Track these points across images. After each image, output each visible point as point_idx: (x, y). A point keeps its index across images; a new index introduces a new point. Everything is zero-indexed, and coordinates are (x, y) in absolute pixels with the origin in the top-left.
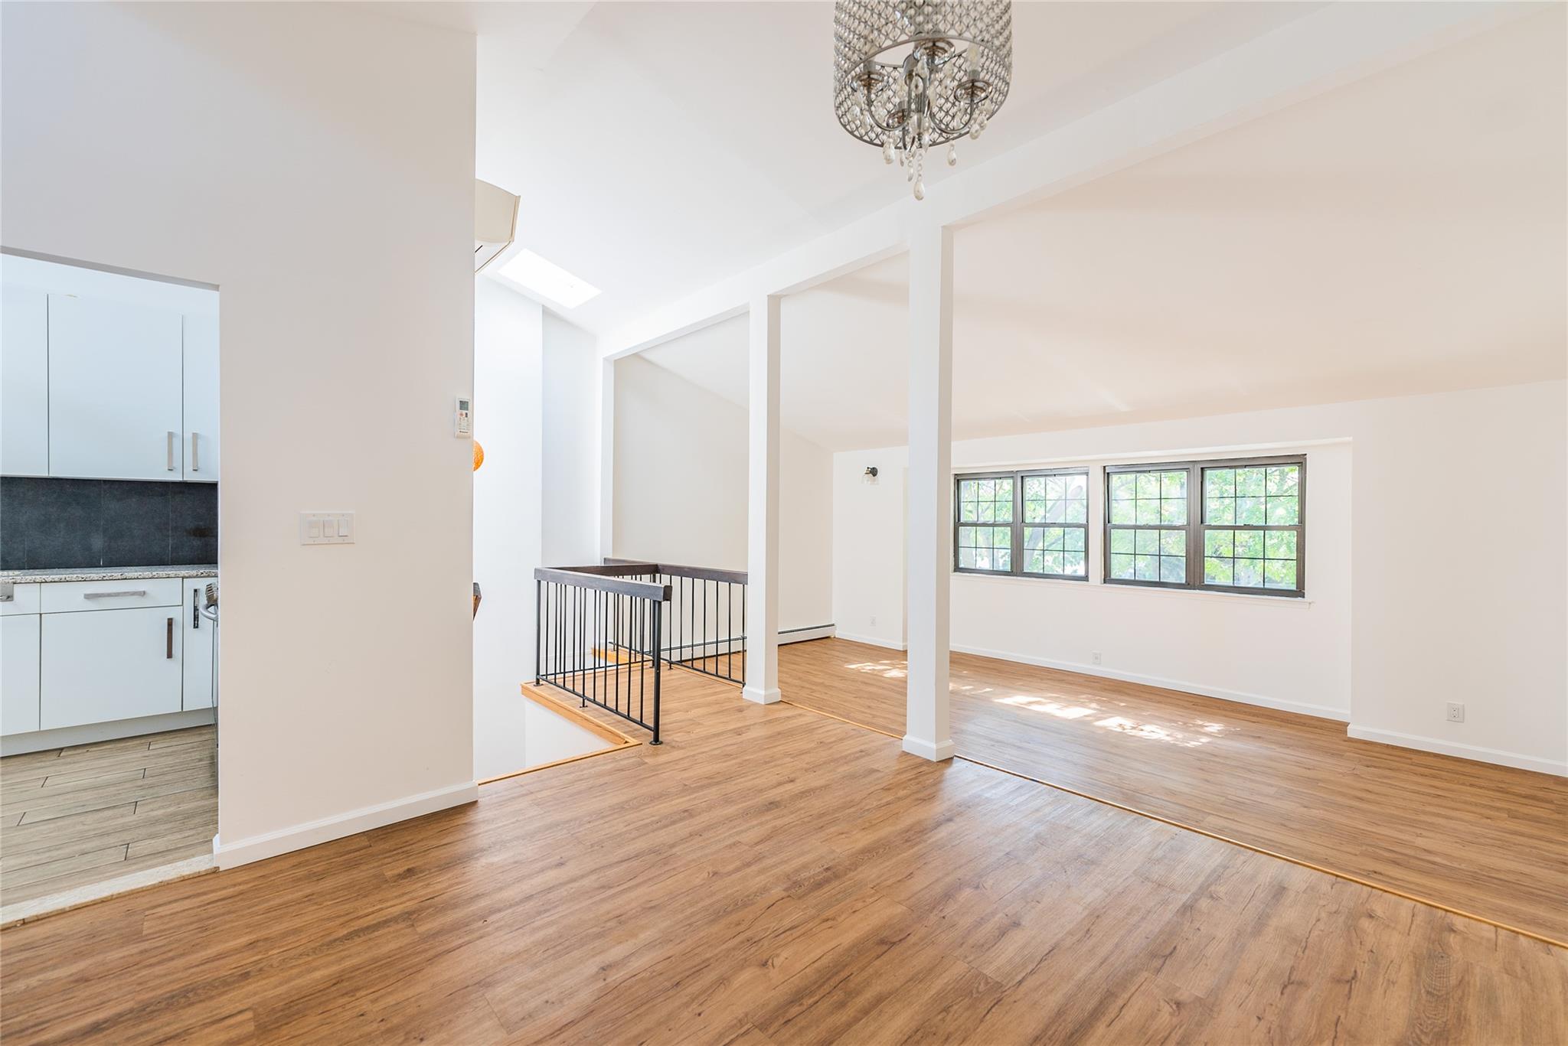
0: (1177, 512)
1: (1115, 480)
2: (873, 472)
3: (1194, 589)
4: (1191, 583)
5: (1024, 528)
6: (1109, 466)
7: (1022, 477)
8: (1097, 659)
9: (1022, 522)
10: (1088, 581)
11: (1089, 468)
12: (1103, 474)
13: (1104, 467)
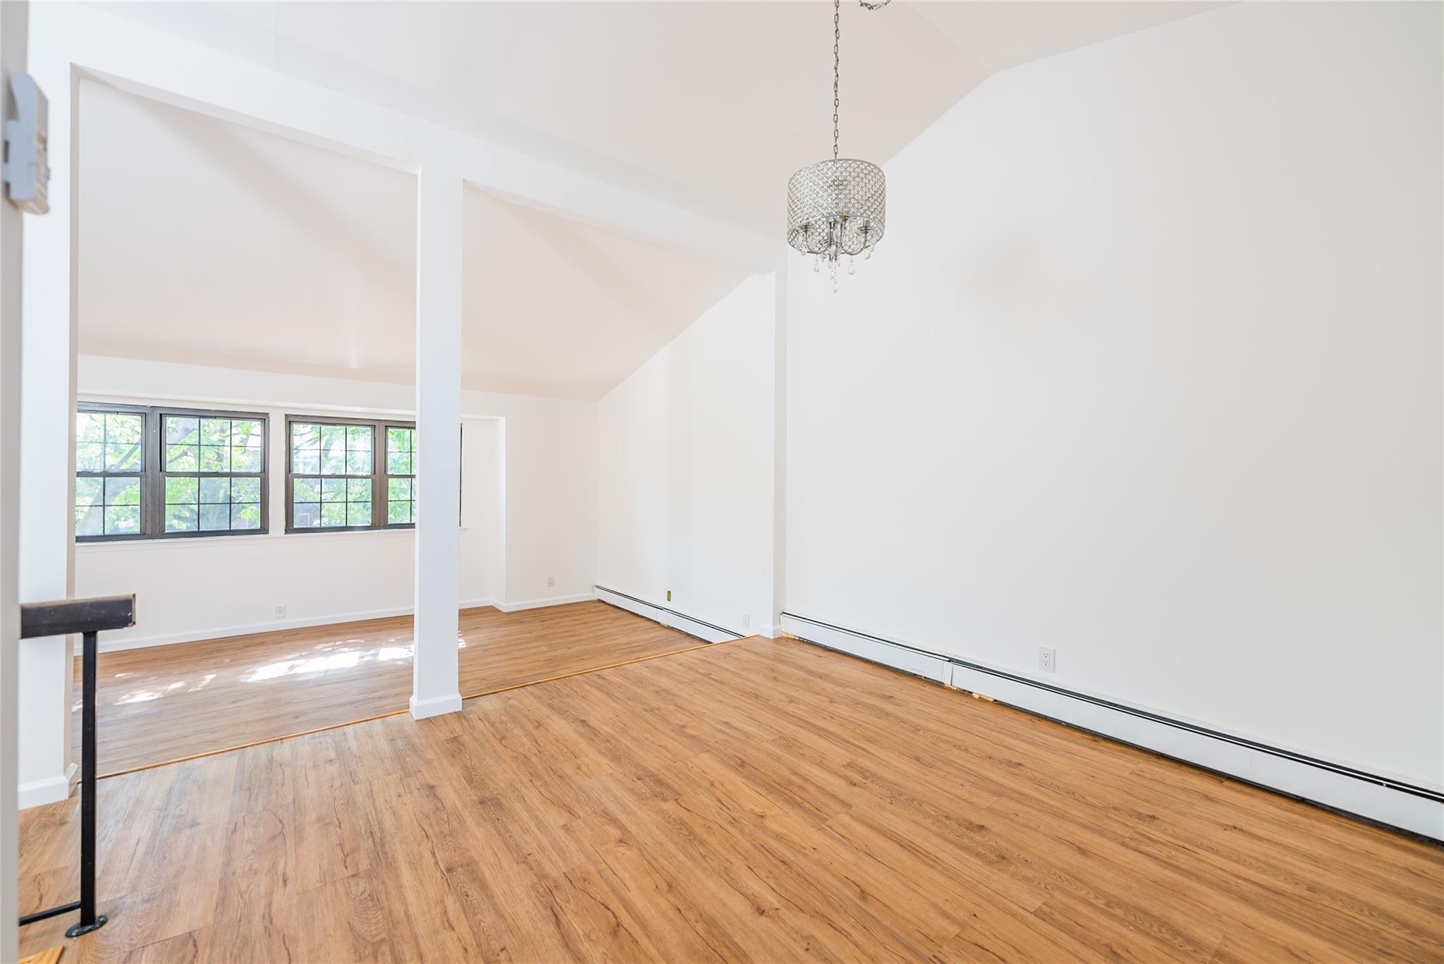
0: (362, 462)
1: (297, 428)
3: (378, 529)
4: (377, 525)
5: (166, 478)
6: (292, 415)
7: (161, 415)
8: (281, 612)
9: (161, 470)
10: (268, 533)
11: (268, 414)
12: (286, 423)
13: (286, 415)
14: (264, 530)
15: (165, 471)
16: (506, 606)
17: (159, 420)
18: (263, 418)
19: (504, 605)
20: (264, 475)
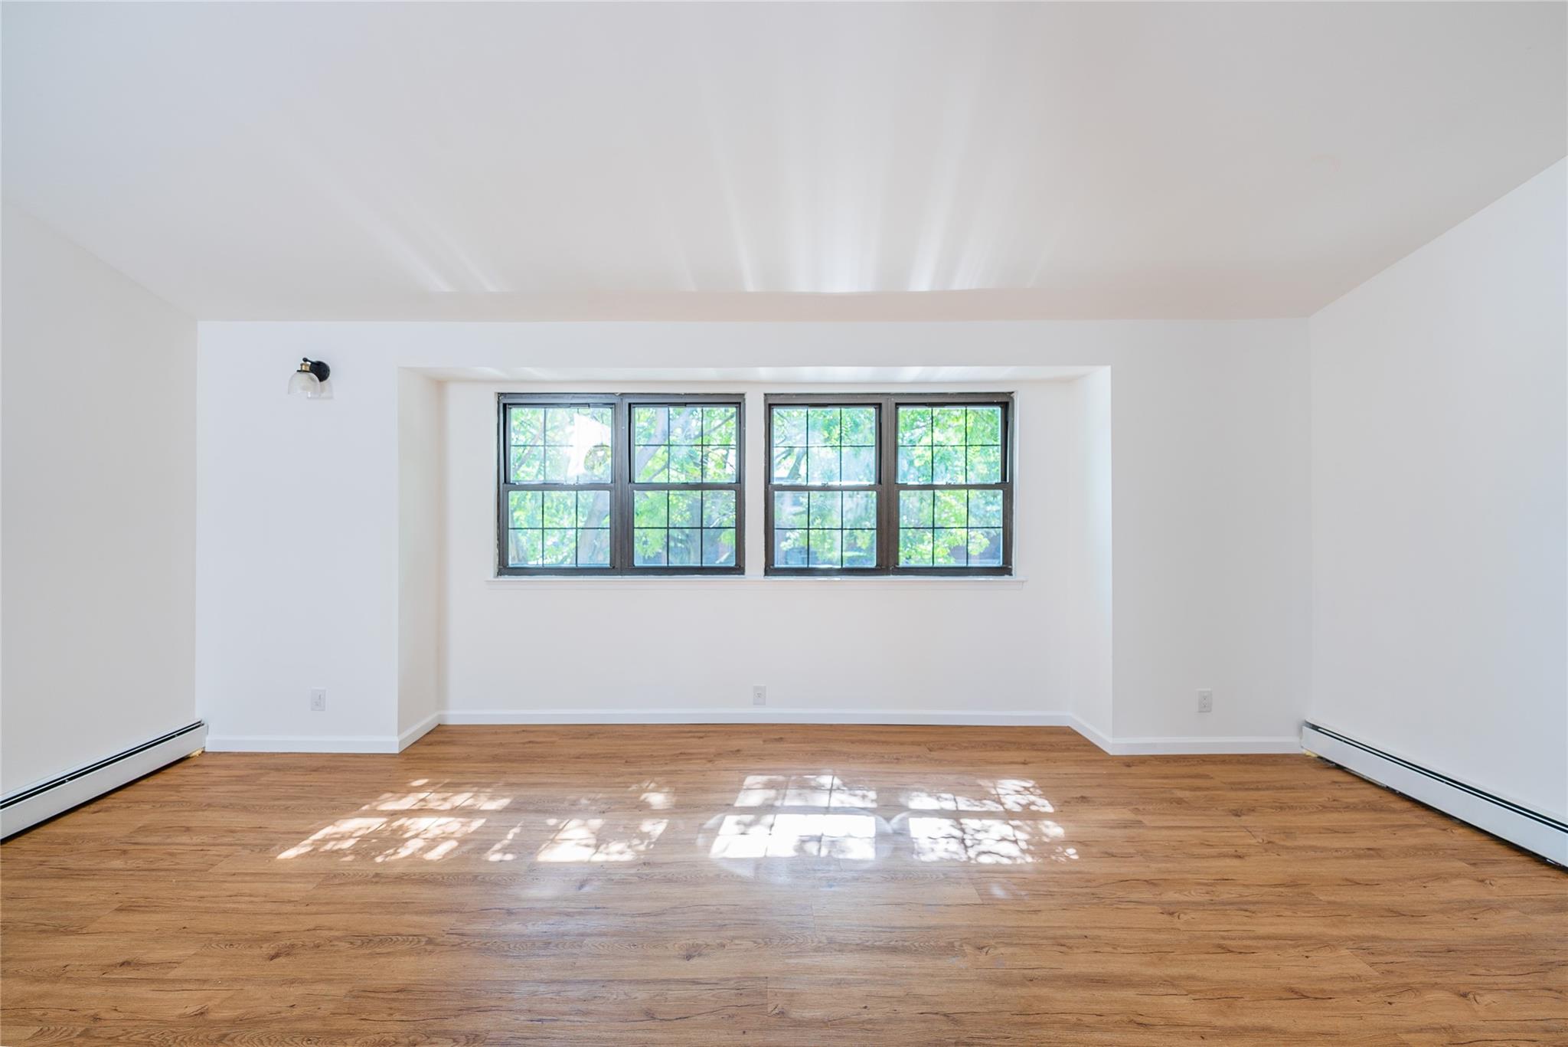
1: (779, 414)
2: (320, 371)
3: (886, 574)
4: (884, 567)
5: (635, 491)
6: (772, 394)
7: (630, 405)
8: (760, 696)
9: (630, 481)
10: (743, 573)
11: (743, 395)
12: (765, 405)
13: (765, 395)
14: (738, 569)
15: (634, 482)
16: (1113, 741)
17: (627, 413)
18: (736, 401)
19: (1110, 740)
20: (738, 487)
